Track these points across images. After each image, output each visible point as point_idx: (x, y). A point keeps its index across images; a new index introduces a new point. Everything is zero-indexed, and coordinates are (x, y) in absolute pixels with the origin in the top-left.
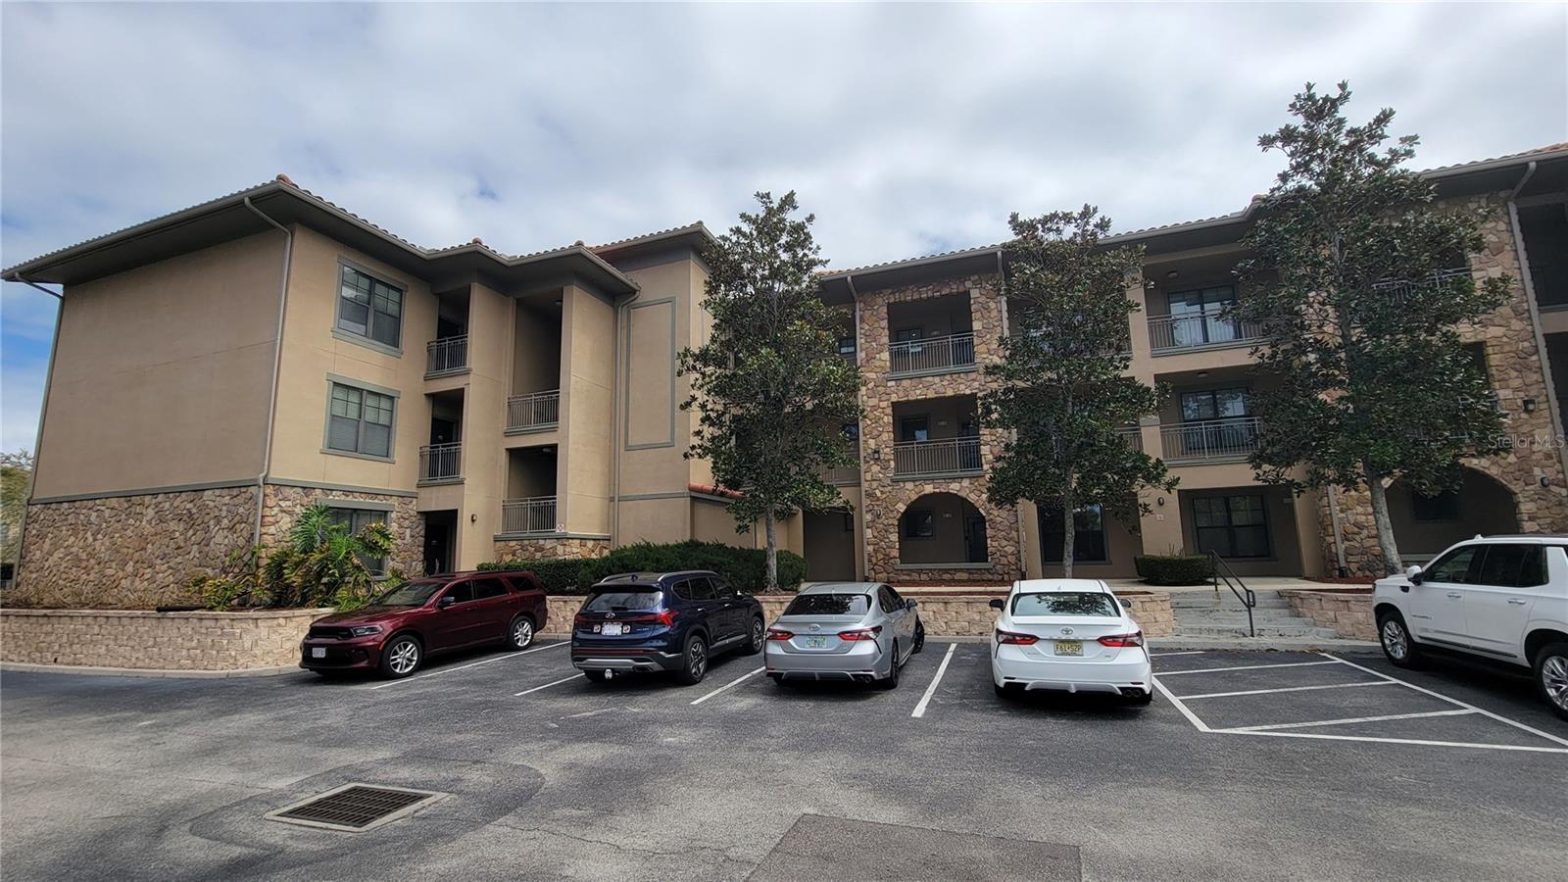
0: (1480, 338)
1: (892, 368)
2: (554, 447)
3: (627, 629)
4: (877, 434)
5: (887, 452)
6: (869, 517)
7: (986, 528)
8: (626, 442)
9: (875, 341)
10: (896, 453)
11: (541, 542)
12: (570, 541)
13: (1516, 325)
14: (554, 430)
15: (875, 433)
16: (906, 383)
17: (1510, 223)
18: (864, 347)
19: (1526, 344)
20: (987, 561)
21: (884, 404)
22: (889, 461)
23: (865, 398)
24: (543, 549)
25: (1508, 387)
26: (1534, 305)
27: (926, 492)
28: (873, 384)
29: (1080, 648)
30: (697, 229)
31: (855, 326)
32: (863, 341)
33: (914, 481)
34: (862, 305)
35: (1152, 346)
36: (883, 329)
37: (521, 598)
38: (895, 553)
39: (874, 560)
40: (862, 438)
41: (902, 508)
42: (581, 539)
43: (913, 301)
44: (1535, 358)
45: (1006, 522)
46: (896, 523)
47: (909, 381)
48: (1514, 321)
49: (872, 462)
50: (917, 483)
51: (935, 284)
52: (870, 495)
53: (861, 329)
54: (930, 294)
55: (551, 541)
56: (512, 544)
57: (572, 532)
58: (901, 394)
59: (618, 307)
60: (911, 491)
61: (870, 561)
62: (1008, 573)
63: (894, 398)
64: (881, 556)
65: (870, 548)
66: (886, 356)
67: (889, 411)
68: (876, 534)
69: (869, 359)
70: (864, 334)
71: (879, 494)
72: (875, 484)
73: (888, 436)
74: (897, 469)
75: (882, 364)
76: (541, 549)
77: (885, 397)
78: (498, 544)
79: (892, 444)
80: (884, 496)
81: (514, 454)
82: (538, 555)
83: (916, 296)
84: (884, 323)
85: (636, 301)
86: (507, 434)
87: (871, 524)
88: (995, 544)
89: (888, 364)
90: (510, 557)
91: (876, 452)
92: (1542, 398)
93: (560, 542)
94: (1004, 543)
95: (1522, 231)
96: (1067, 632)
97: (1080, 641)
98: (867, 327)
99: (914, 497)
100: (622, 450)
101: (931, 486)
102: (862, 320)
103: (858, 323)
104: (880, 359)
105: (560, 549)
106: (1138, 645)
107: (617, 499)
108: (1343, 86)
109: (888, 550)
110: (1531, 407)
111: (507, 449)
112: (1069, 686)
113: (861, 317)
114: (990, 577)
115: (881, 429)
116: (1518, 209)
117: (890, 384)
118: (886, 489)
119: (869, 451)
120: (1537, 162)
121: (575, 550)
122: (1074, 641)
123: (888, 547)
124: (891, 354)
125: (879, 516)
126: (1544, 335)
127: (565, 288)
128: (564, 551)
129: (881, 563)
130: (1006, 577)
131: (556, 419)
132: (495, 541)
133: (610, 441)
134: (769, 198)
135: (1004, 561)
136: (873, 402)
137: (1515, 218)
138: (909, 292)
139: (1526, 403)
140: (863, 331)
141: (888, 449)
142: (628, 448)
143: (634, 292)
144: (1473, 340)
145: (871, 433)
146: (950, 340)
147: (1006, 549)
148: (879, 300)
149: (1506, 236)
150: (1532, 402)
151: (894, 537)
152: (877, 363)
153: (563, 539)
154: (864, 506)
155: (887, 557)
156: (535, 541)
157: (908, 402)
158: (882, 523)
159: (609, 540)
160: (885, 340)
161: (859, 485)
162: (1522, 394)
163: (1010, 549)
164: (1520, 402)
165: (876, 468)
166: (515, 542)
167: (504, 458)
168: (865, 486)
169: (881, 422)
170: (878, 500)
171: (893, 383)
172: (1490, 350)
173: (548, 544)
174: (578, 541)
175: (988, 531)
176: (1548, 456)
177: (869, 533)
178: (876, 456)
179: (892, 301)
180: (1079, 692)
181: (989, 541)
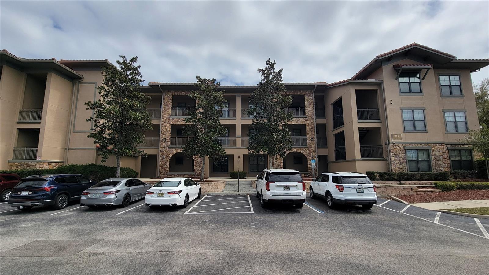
0: (305, 123)
1: (172, 114)
2: (39, 129)
3: (31, 193)
4: (166, 133)
5: (168, 139)
6: (161, 158)
7: (194, 163)
8: (74, 129)
9: (167, 106)
10: (171, 139)
11: (30, 163)
12: (43, 163)
13: (312, 121)
14: (39, 123)
15: (165, 133)
16: (175, 119)
17: (313, 98)
18: (164, 107)
19: (313, 126)
20: (193, 172)
21: (168, 125)
22: (168, 142)
23: (163, 122)
24: (30, 166)
25: (309, 135)
26: (315, 117)
27: (178, 152)
28: (165, 118)
29: (163, 195)
30: (106, 62)
31: (162, 100)
32: (164, 105)
33: (175, 148)
34: (164, 94)
35: (241, 117)
36: (170, 102)
37: (8, 183)
38: (168, 169)
39: (161, 171)
40: (161, 134)
41: (171, 156)
42: (49, 162)
43: (180, 95)
44: (314, 129)
45: (199, 161)
46: (169, 160)
47: (176, 119)
48: (311, 120)
49: (163, 142)
50: (176, 149)
51: (186, 91)
52: (161, 151)
53: (163, 101)
54: (185, 94)
55: (34, 163)
56: (16, 163)
57: (43, 160)
58: (174, 122)
59: (74, 83)
60: (174, 151)
61: (160, 171)
62: (199, 175)
63: (171, 123)
64: (163, 170)
65: (160, 167)
66: (170, 110)
67: (170, 127)
68: (162, 163)
69: (165, 111)
70: (164, 103)
71: (164, 151)
72: (163, 148)
73: (169, 134)
74: (170, 144)
75: (169, 113)
76: (30, 165)
77: (169, 123)
78: (10, 163)
79: (170, 137)
80: (166, 152)
81: (20, 130)
82: (28, 168)
83: (181, 94)
84: (171, 101)
85: (82, 82)
86: (18, 123)
87: (161, 160)
88: (196, 167)
89: (171, 113)
90: (15, 168)
91: (165, 139)
92: (314, 138)
93: (38, 163)
94: (198, 167)
95: (315, 100)
96: (161, 191)
97: (164, 193)
98: (165, 101)
99: (175, 153)
100: (72, 132)
101: (180, 150)
102: (164, 99)
103: (163, 99)
104: (168, 111)
105: (38, 166)
106: (178, 194)
107: (68, 149)
108: (275, 61)
109: (166, 168)
110: (312, 140)
111: (17, 129)
112: (159, 204)
113: (164, 98)
114: (194, 176)
115: (167, 132)
116: (315, 95)
117: (170, 119)
118: (166, 150)
119: (163, 138)
120: (317, 85)
121: (45, 166)
122: (162, 193)
123: (166, 167)
124: (172, 110)
125: (164, 158)
126: (316, 124)
127: (48, 73)
128: (40, 166)
129: (163, 172)
130: (198, 176)
131: (41, 119)
132: (9, 162)
133: (67, 129)
134: (125, 58)
135: (198, 172)
136: (165, 124)
137: (314, 97)
138: (179, 93)
139: (311, 139)
140: (164, 102)
141: (168, 138)
142: (74, 132)
143: (81, 78)
144: (304, 123)
145: (164, 133)
146: (189, 108)
147: (199, 169)
148: (170, 93)
149: (312, 101)
150: (312, 139)
151: (168, 164)
152: (167, 112)
153: (40, 162)
154: (159, 155)
155: (165, 170)
156: (27, 163)
157: (175, 125)
158: (164, 160)
159: (64, 163)
160: (171, 106)
161: (159, 148)
162: (311, 137)
163: (200, 169)
164: (310, 138)
165: (164, 144)
166: (18, 163)
167: (15, 132)
168: (160, 149)
169: (167, 130)
170: (164, 153)
171: (172, 119)
172: (307, 126)
173: (33, 164)
174: (48, 163)
175: (194, 164)
176: (314, 151)
177: (160, 163)
178: (164, 140)
179: (173, 94)
180: (162, 206)
181: (194, 166)
